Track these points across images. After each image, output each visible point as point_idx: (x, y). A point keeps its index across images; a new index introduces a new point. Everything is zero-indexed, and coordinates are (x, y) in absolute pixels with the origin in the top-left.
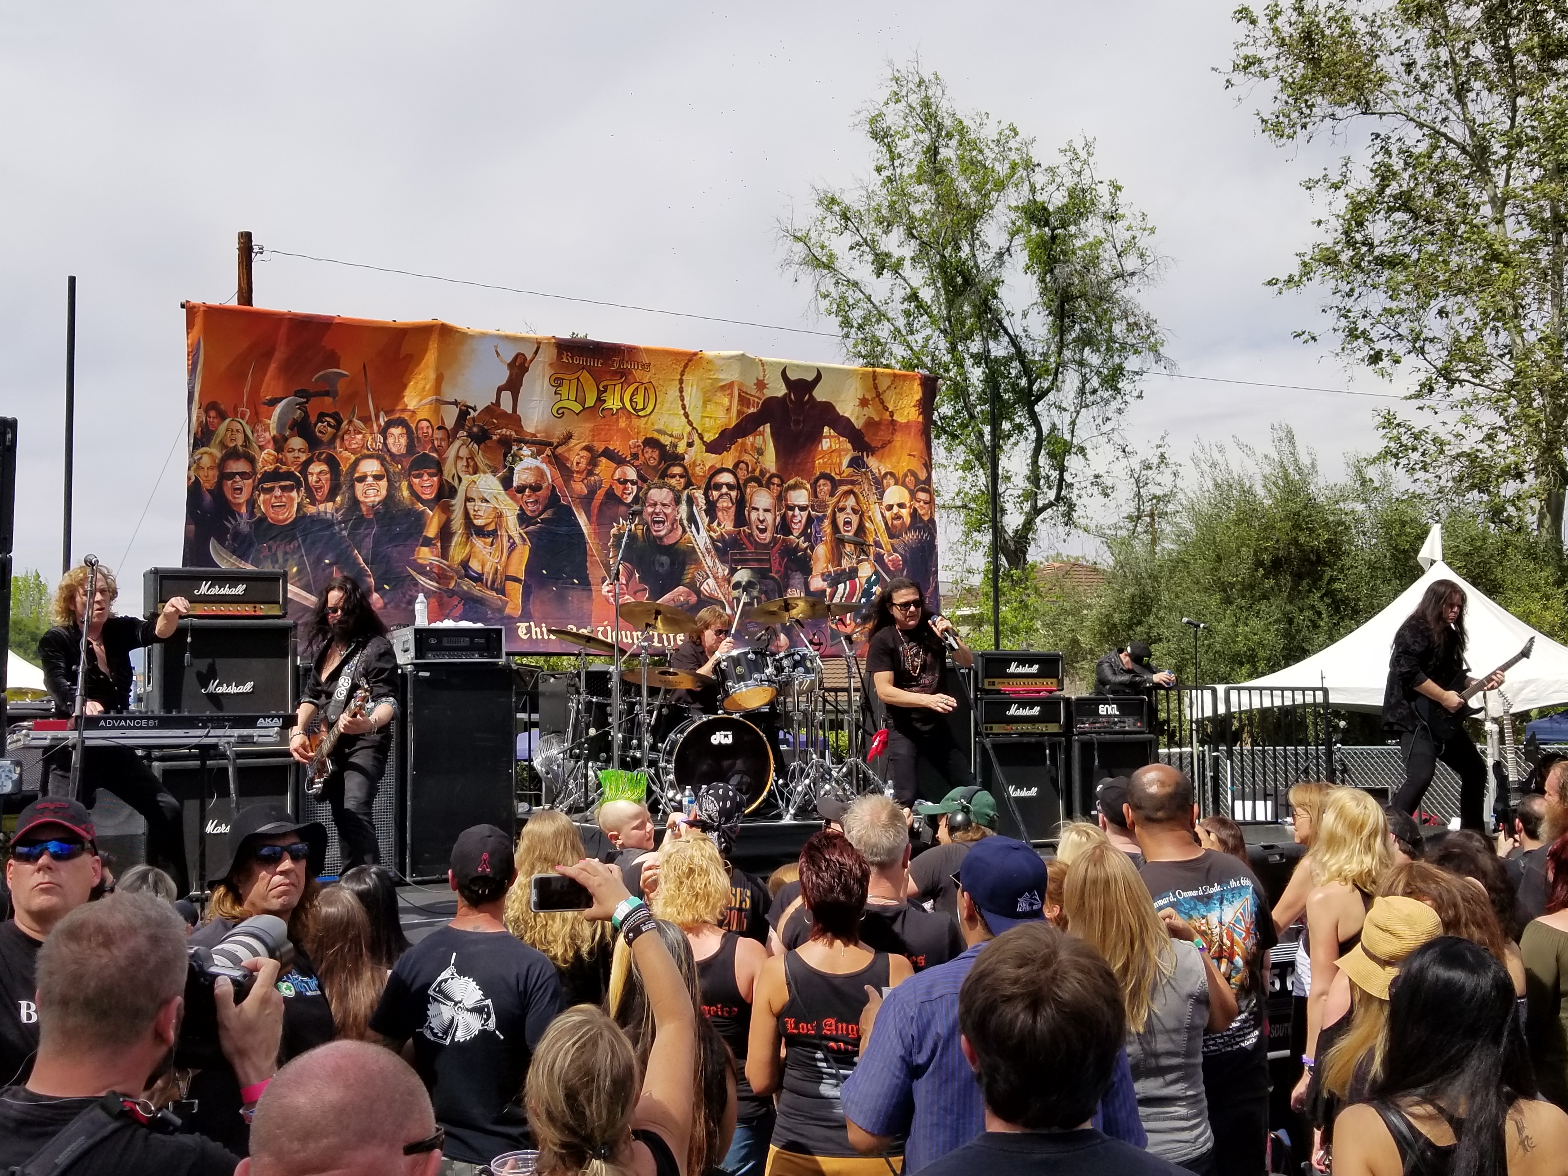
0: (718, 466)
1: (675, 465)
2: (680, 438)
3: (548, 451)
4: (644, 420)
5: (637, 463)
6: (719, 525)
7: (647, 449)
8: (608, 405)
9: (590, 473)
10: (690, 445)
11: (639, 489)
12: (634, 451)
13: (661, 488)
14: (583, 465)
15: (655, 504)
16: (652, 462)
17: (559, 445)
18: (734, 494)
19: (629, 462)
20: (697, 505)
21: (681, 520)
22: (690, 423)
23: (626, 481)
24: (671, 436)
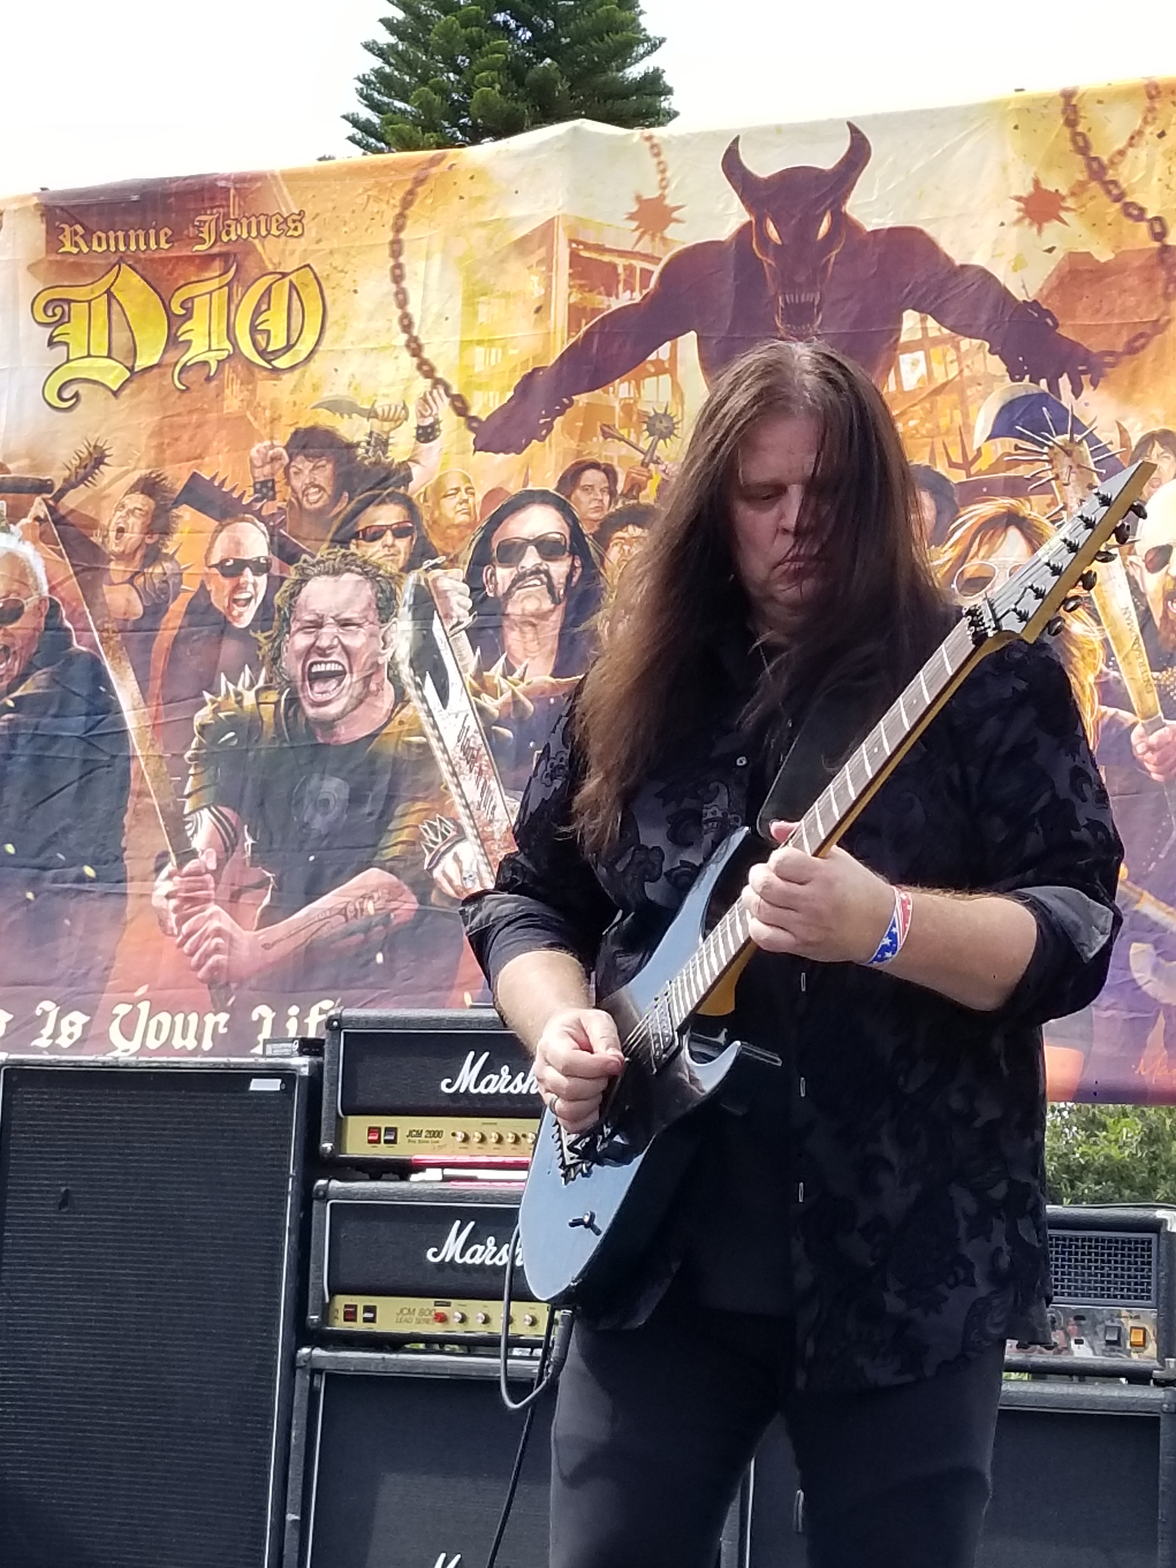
0: (514, 488)
1: (383, 502)
2: (398, 421)
3: (38, 507)
4: (289, 379)
5: (269, 508)
6: (509, 670)
7: (303, 464)
8: (197, 352)
9: (153, 555)
10: (426, 434)
11: (275, 584)
12: (262, 474)
13: (336, 572)
14: (133, 536)
15: (318, 624)
16: (315, 500)
17: (70, 485)
18: (559, 569)
19: (248, 508)
20: (448, 616)
21: (393, 665)
22: (426, 369)
23: (240, 565)
24: (371, 414)
